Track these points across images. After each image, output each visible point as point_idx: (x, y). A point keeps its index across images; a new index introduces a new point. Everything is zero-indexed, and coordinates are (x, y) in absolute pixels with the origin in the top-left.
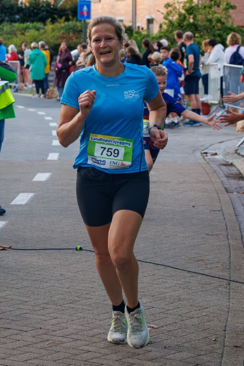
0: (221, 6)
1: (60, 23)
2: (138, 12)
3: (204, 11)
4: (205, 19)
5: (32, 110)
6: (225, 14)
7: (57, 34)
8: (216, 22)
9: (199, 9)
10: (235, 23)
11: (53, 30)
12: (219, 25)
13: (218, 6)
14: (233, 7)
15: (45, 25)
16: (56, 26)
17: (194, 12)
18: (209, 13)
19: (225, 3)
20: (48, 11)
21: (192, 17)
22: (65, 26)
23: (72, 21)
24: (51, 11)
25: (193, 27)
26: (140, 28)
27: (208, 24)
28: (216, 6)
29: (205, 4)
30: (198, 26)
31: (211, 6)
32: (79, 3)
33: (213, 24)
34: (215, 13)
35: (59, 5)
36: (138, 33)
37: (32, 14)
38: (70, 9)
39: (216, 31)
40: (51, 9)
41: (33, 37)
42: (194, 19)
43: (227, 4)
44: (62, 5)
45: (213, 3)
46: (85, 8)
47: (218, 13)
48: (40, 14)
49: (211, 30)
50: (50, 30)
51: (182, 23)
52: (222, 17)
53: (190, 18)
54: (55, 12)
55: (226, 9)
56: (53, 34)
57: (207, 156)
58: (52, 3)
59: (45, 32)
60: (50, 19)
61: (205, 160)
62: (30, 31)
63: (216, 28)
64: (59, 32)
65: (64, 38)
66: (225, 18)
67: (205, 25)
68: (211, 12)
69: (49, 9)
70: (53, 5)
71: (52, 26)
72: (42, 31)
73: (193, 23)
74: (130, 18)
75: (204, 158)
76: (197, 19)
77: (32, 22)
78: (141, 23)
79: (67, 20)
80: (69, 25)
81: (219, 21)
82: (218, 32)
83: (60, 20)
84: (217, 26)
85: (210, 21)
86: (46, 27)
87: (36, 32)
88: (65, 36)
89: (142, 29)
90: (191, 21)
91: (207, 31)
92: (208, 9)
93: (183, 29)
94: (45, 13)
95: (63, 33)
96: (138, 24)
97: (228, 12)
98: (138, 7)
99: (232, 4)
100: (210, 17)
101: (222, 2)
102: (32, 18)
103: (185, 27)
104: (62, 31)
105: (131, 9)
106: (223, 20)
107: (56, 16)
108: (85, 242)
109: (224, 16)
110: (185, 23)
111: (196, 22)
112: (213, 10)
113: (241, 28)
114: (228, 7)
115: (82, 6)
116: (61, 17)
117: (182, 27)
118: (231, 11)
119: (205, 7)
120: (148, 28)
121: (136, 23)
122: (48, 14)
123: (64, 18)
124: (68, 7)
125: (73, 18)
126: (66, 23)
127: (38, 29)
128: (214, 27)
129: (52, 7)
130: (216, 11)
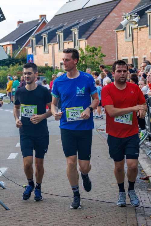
0: (98, 55)
1: (16, 66)
2: (55, 60)
3: (90, 58)
4: (91, 62)
5: (7, 110)
6: (100, 59)
7: (15, 72)
8: (96, 63)
9: (88, 57)
10: (105, 63)
11: (13, 70)
12: (97, 64)
13: (97, 55)
14: (104, 56)
15: (9, 67)
16: (15, 68)
17: (85, 59)
18: (92, 59)
19: (100, 54)
20: (10, 60)
21: (84, 61)
22: (19, 68)
23: (23, 65)
24: (12, 60)
25: (85, 66)
26: (57, 68)
27: (92, 64)
28: (96, 56)
29: (90, 55)
30: (87, 66)
31: (94, 55)
32: (27, 56)
33: (95, 65)
34: (95, 59)
35: (15, 57)
36: (57, 70)
37: (2, 62)
38: (21, 59)
39: (96, 68)
40: (11, 59)
41: (3, 73)
42: (85, 62)
43: (101, 54)
44: (16, 57)
45: (94, 54)
46: (31, 59)
47: (97, 59)
48: (6, 62)
49: (94, 67)
50: (12, 70)
51: (79, 64)
52: (98, 61)
53: (83, 62)
54: (14, 60)
55: (101, 57)
56: (13, 72)
57: (99, 131)
58: (12, 56)
59: (9, 71)
60: (12, 65)
61: (99, 133)
62: (2, 70)
63: (96, 66)
64: (17, 71)
65: (19, 73)
66: (100, 61)
67: (91, 65)
68: (93, 59)
69: (10, 59)
70: (12, 57)
71: (13, 68)
72: (8, 70)
73: (85, 64)
74: (52, 63)
75: (98, 132)
76: (87, 62)
77: (3, 66)
78: (57, 65)
79: (20, 64)
80: (21, 67)
81: (97, 63)
82: (97, 68)
83: (16, 65)
84: (97, 65)
85: (93, 63)
86: (10, 68)
87: (5, 71)
88: (19, 72)
89: (58, 68)
90: (84, 63)
91: (92, 68)
92: (92, 57)
93: (80, 67)
94: (8, 61)
95: (18, 71)
96: (56, 66)
97: (102, 58)
98: (56, 57)
99: (104, 54)
100: (93, 61)
101: (98, 54)
102: (2, 64)
103: (81, 66)
104: (18, 70)
105: (52, 58)
106: (99, 62)
107: (14, 63)
108: (49, 177)
109: (100, 60)
110: (80, 64)
111: (86, 64)
112: (94, 57)
113: (109, 66)
114: (102, 56)
115: (29, 58)
116: (17, 63)
117: (79, 66)
118: (103, 57)
119: (90, 56)
120: (61, 67)
121: (54, 65)
122: (10, 62)
123: (18, 63)
124: (20, 58)
125: (23, 64)
126: (20, 66)
127: (6, 70)
128: (95, 66)
129: (12, 58)
130: (96, 58)
